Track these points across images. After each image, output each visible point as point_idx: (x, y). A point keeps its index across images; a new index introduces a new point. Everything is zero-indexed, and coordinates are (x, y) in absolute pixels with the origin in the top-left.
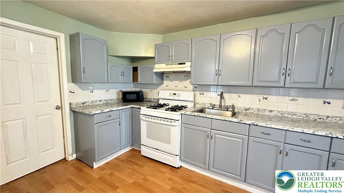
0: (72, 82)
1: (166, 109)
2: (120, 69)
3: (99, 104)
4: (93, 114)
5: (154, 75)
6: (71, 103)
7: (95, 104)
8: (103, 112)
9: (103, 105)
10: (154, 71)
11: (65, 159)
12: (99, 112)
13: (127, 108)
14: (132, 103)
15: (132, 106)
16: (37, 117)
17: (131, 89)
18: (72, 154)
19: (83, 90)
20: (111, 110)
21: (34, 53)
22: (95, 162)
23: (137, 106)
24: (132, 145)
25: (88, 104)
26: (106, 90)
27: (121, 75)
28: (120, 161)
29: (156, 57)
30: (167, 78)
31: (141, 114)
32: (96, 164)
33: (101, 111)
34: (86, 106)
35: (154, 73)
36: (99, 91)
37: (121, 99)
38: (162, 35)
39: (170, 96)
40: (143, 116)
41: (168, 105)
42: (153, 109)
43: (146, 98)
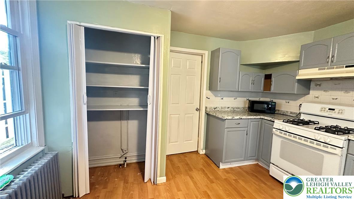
0: (209, 90)
1: (316, 128)
2: (251, 78)
3: (227, 111)
4: (225, 118)
5: (296, 84)
6: (206, 107)
7: (223, 110)
8: (233, 118)
9: (231, 111)
10: (297, 78)
11: (197, 151)
12: (230, 118)
13: (256, 118)
14: (261, 114)
15: (262, 117)
16: (186, 115)
17: (259, 99)
18: (203, 149)
19: (215, 96)
20: (241, 118)
21: (189, 68)
22: (222, 163)
23: (269, 118)
24: (257, 160)
25: (218, 109)
26: (234, 98)
27: (252, 84)
28: (243, 170)
29: (302, 61)
30: (316, 87)
31: (274, 128)
32: (222, 165)
33: (232, 117)
34: (217, 111)
35: (297, 80)
36: (227, 98)
37: (247, 109)
38: (313, 32)
39: (323, 111)
40: (278, 131)
41: (317, 123)
42: (291, 124)
43: (278, 110)
